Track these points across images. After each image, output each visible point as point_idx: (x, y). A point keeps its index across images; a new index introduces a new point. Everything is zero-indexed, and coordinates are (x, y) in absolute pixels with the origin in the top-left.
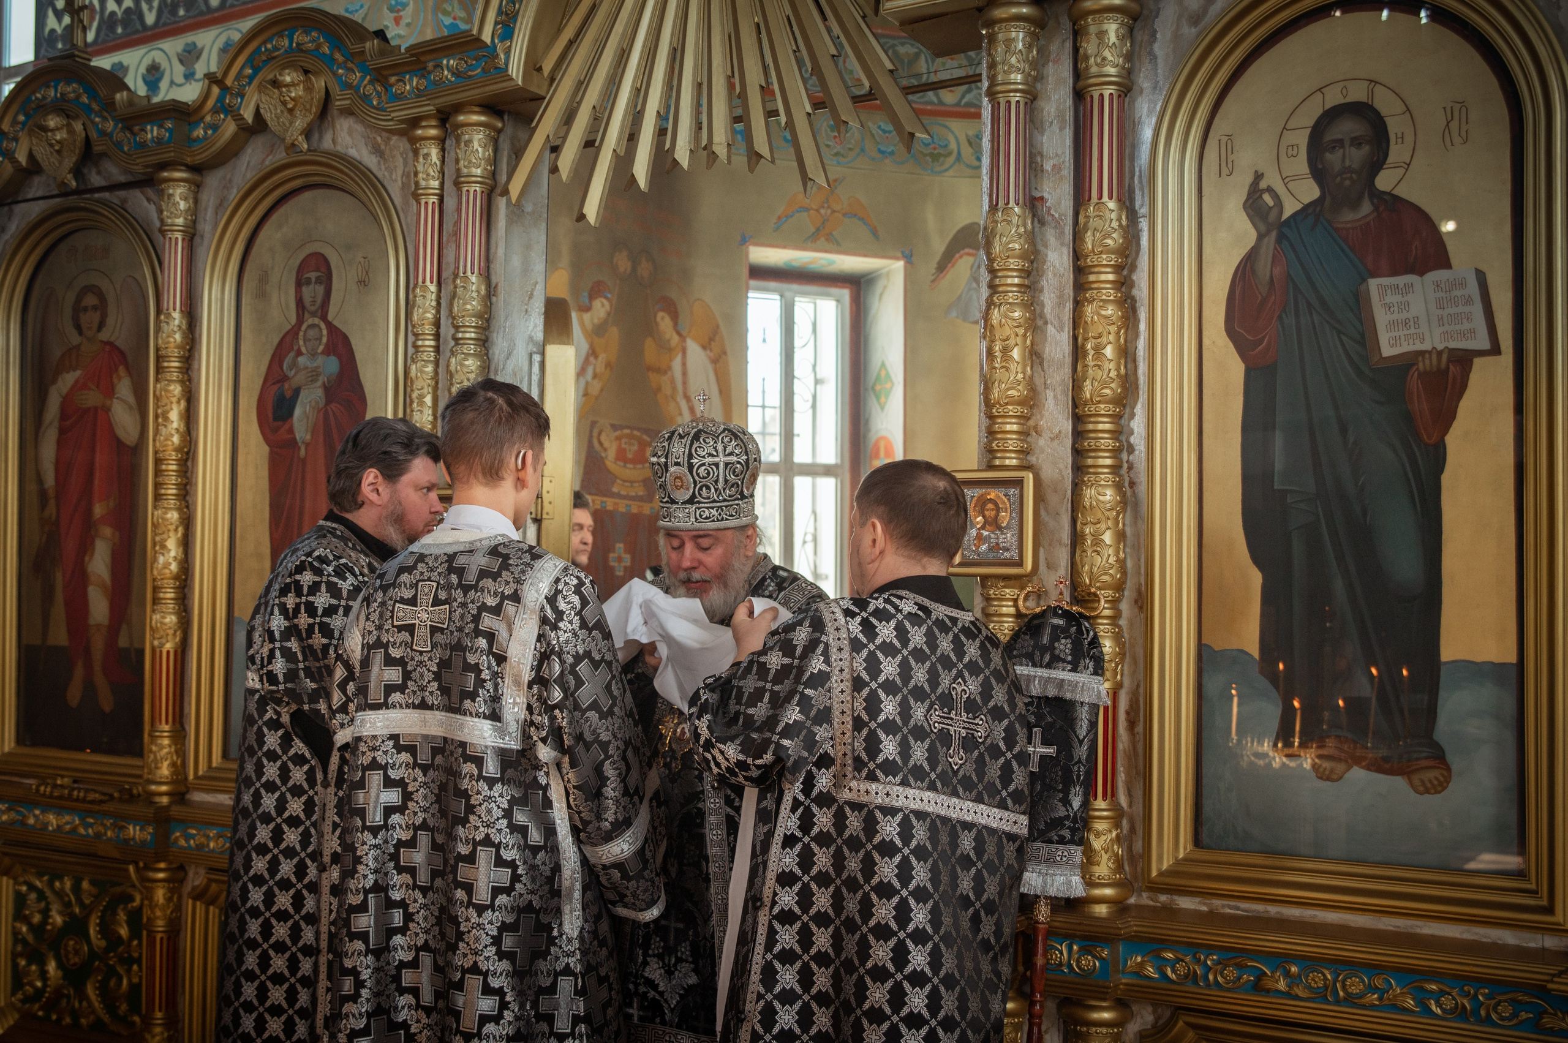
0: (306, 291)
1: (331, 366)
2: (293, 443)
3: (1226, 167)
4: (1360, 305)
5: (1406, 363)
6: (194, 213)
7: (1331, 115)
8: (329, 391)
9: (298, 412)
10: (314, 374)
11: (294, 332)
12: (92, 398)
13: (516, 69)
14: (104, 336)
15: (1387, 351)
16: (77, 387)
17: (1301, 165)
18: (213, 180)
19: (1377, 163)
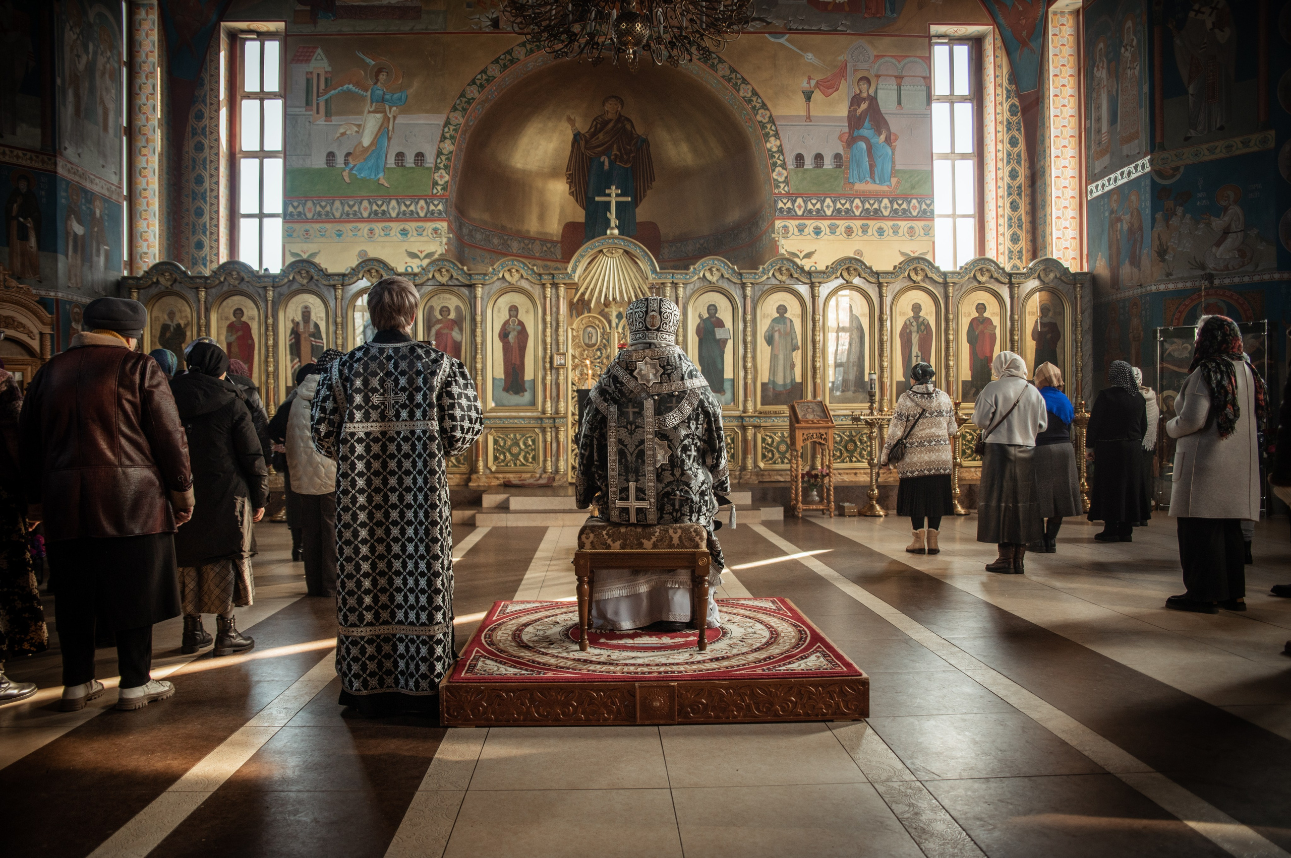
0: (512, 313)
1: (519, 328)
2: (509, 342)
3: (696, 310)
4: (714, 332)
5: (720, 340)
6: (483, 294)
7: (710, 306)
8: (519, 333)
9: (510, 336)
10: (514, 329)
11: (508, 320)
12: (445, 331)
13: (576, 279)
14: (450, 317)
15: (718, 337)
16: (441, 328)
17: (706, 311)
18: (487, 287)
19: (716, 312)
